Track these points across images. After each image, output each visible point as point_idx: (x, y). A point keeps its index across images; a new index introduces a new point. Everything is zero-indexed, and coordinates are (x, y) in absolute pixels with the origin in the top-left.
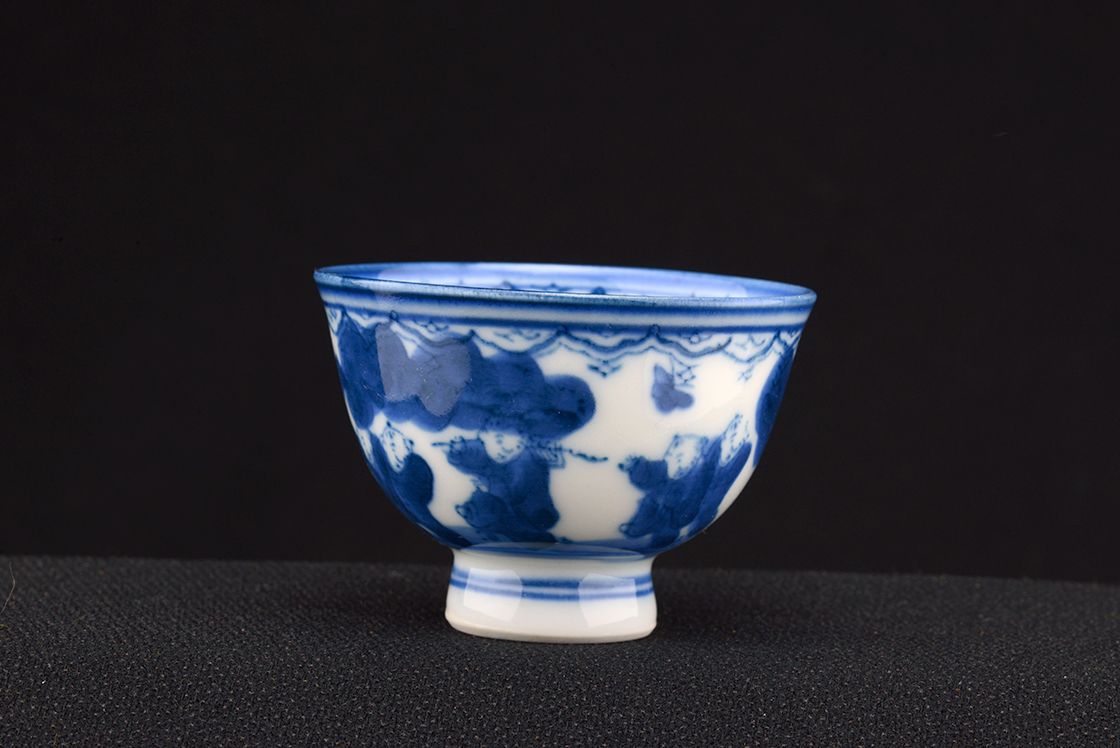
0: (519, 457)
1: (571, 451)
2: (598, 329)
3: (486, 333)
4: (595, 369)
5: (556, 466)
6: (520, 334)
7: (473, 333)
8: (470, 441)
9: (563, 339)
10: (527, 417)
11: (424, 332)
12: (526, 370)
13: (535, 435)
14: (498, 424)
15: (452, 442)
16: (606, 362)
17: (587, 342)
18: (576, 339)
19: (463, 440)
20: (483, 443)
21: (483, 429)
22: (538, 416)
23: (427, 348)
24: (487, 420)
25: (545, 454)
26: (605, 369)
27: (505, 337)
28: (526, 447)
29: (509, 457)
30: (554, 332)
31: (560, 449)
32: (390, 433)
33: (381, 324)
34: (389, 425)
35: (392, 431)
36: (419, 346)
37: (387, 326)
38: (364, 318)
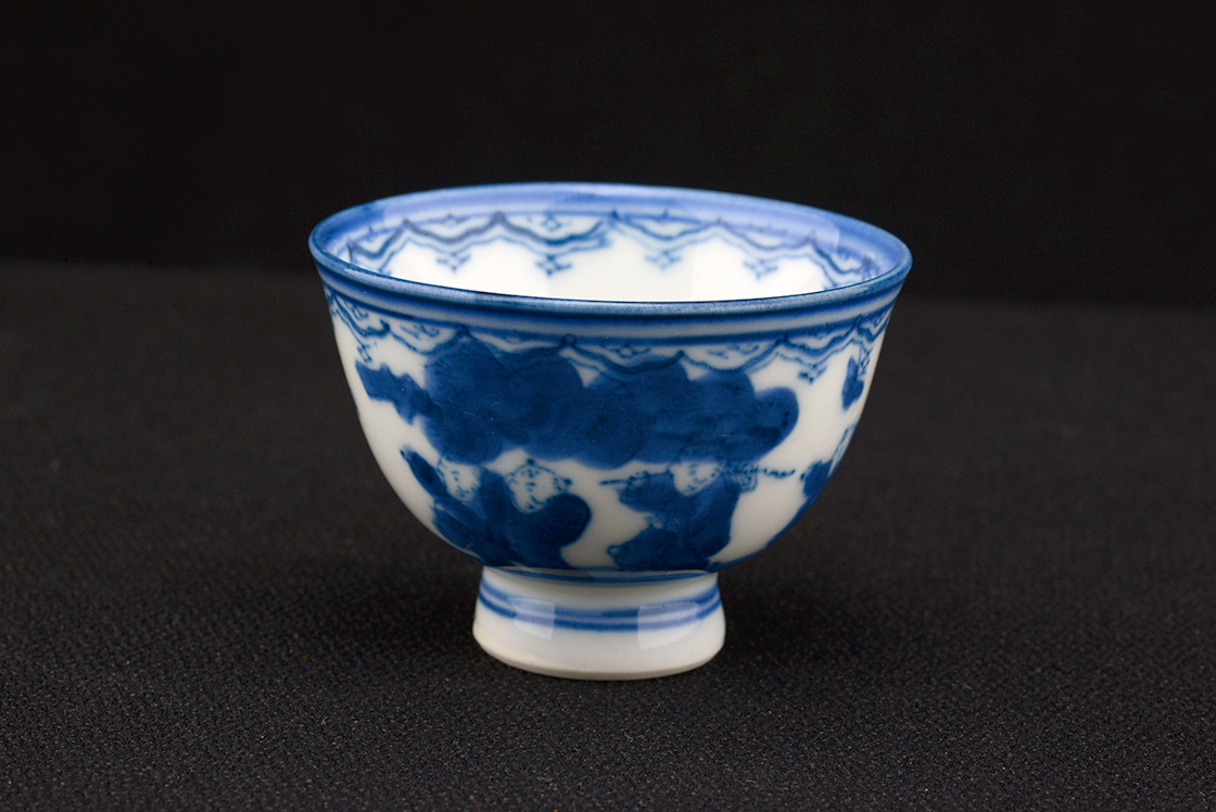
0: (711, 486)
1: (765, 471)
2: (814, 331)
3: (697, 353)
4: (804, 375)
5: (747, 490)
6: (738, 349)
7: (681, 354)
8: (656, 475)
9: (781, 349)
10: (729, 441)
11: (614, 358)
12: (737, 389)
13: (734, 459)
14: (695, 452)
15: (632, 478)
16: (814, 366)
17: (803, 348)
18: (794, 346)
19: (647, 476)
20: (672, 476)
21: (676, 460)
22: (741, 438)
23: (616, 375)
24: (682, 450)
25: (739, 479)
26: (812, 374)
27: (720, 354)
28: (722, 474)
29: (700, 487)
30: (773, 342)
31: (756, 470)
32: (530, 471)
33: (542, 349)
34: (531, 462)
35: (534, 469)
36: (602, 373)
37: (553, 352)
38: (509, 342)
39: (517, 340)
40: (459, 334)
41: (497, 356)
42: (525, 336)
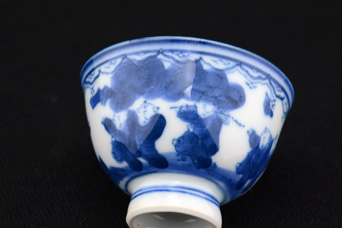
0: (212, 116)
1: (233, 118)
2: (252, 67)
3: (207, 59)
4: (248, 84)
5: (225, 123)
6: (222, 61)
7: (201, 58)
8: (191, 106)
9: (239, 68)
10: (218, 98)
11: (177, 58)
12: (222, 78)
13: (220, 107)
14: (205, 99)
15: (182, 106)
16: (252, 83)
17: (247, 72)
18: (243, 69)
19: (187, 106)
20: (196, 107)
21: (198, 101)
22: (223, 99)
23: (177, 65)
24: (201, 97)
25: (222, 117)
26: (251, 86)
27: (215, 62)
28: (216, 112)
29: (207, 115)
30: (235, 64)
31: (229, 116)
32: (145, 106)
33: (151, 56)
34: (145, 102)
35: (146, 104)
36: (172, 64)
37: (155, 57)
38: (140, 56)
39: (142, 54)
40: (123, 59)
41: (136, 63)
42: (146, 52)
